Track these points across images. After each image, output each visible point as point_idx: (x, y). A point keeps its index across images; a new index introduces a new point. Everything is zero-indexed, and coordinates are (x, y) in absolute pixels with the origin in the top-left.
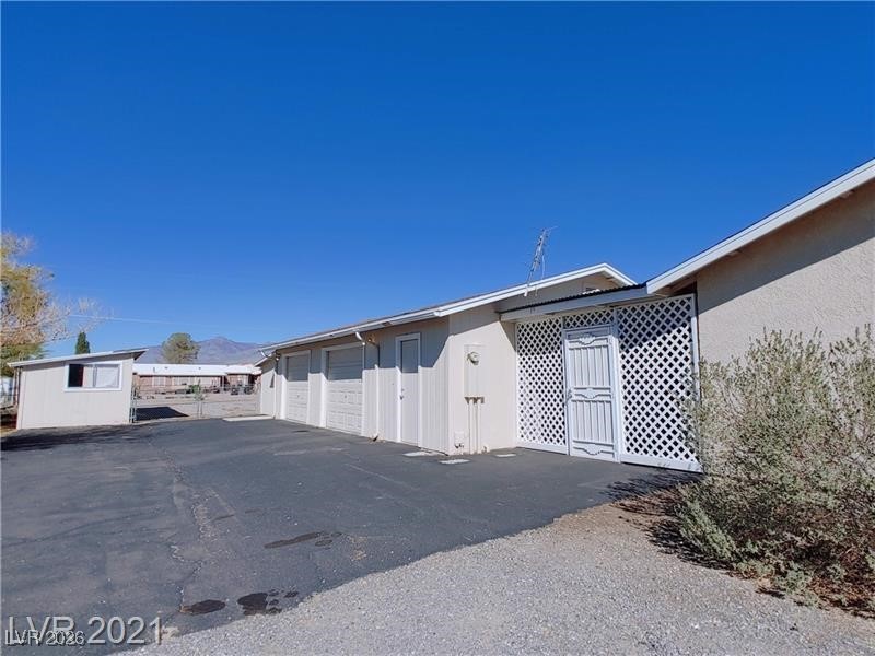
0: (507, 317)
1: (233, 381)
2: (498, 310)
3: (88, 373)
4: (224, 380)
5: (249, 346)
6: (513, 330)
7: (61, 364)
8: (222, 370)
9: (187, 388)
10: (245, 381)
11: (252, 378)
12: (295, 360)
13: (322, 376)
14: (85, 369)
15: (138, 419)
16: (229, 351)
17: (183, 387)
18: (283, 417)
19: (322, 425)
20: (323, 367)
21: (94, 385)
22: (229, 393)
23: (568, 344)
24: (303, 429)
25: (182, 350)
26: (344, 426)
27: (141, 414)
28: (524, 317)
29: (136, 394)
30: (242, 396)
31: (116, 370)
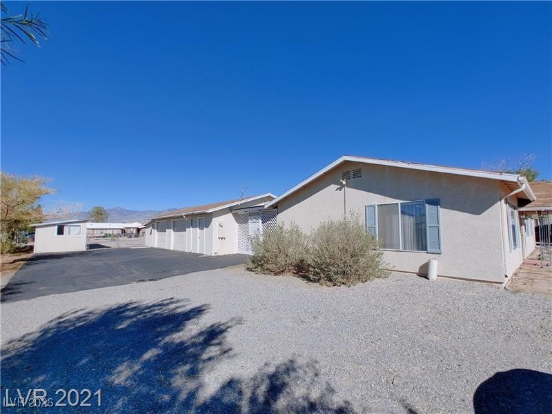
0: (233, 212)
1: (128, 231)
2: (231, 209)
3: (66, 229)
4: (123, 231)
5: (135, 212)
6: (235, 216)
7: (54, 225)
8: (122, 226)
9: (103, 235)
10: (135, 231)
11: (138, 230)
12: (161, 224)
13: (172, 230)
14: (65, 227)
15: (90, 249)
16: (123, 215)
17: (101, 235)
18: (156, 246)
19: (172, 248)
20: (172, 226)
21: (69, 234)
22: (126, 237)
23: (250, 221)
24: (164, 250)
25: (100, 215)
26: (180, 249)
27: (91, 246)
28: (240, 212)
29: (89, 238)
30: (133, 238)
31: (79, 228)
